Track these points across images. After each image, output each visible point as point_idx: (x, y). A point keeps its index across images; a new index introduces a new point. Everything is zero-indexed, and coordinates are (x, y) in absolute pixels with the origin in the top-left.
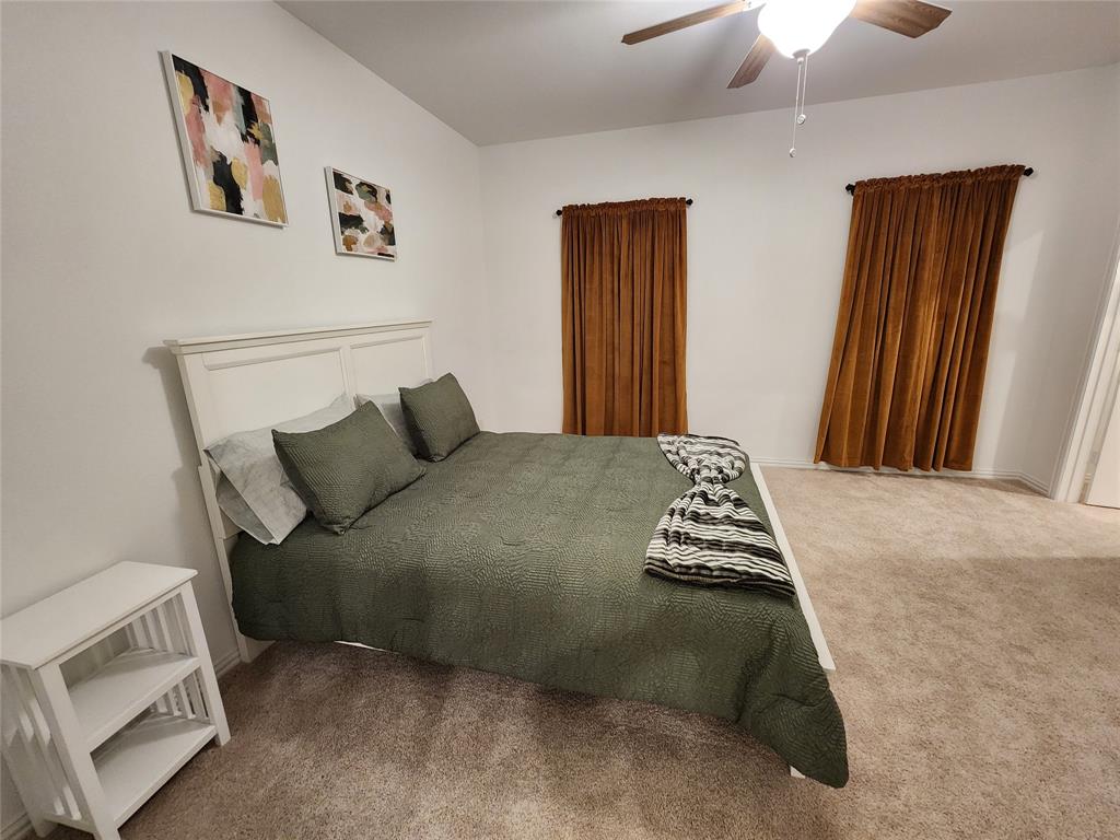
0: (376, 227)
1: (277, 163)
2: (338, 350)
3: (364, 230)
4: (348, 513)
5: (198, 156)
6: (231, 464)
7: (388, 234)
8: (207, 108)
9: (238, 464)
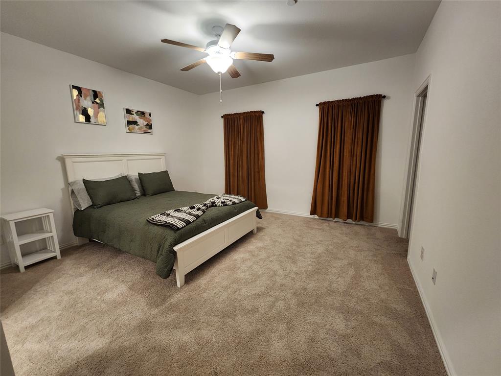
0: (143, 124)
1: (104, 108)
2: (121, 160)
3: (138, 125)
4: (100, 203)
5: (77, 109)
6: (75, 188)
7: (150, 126)
8: (81, 97)
9: (77, 188)
